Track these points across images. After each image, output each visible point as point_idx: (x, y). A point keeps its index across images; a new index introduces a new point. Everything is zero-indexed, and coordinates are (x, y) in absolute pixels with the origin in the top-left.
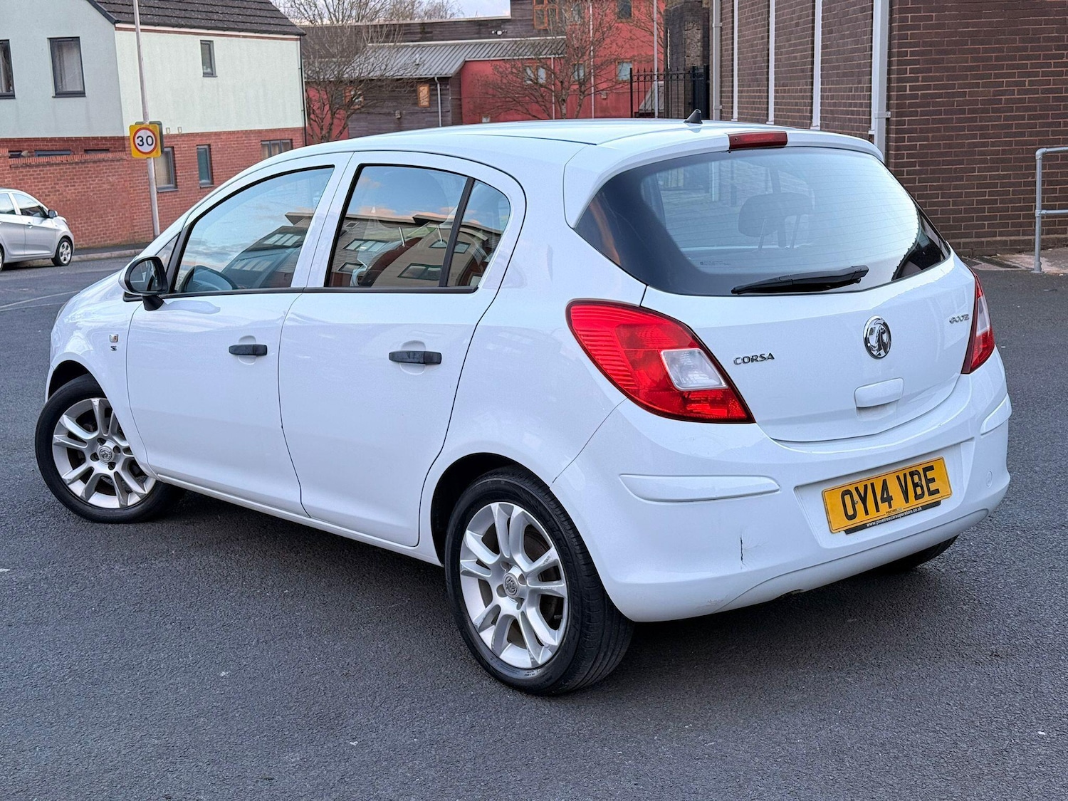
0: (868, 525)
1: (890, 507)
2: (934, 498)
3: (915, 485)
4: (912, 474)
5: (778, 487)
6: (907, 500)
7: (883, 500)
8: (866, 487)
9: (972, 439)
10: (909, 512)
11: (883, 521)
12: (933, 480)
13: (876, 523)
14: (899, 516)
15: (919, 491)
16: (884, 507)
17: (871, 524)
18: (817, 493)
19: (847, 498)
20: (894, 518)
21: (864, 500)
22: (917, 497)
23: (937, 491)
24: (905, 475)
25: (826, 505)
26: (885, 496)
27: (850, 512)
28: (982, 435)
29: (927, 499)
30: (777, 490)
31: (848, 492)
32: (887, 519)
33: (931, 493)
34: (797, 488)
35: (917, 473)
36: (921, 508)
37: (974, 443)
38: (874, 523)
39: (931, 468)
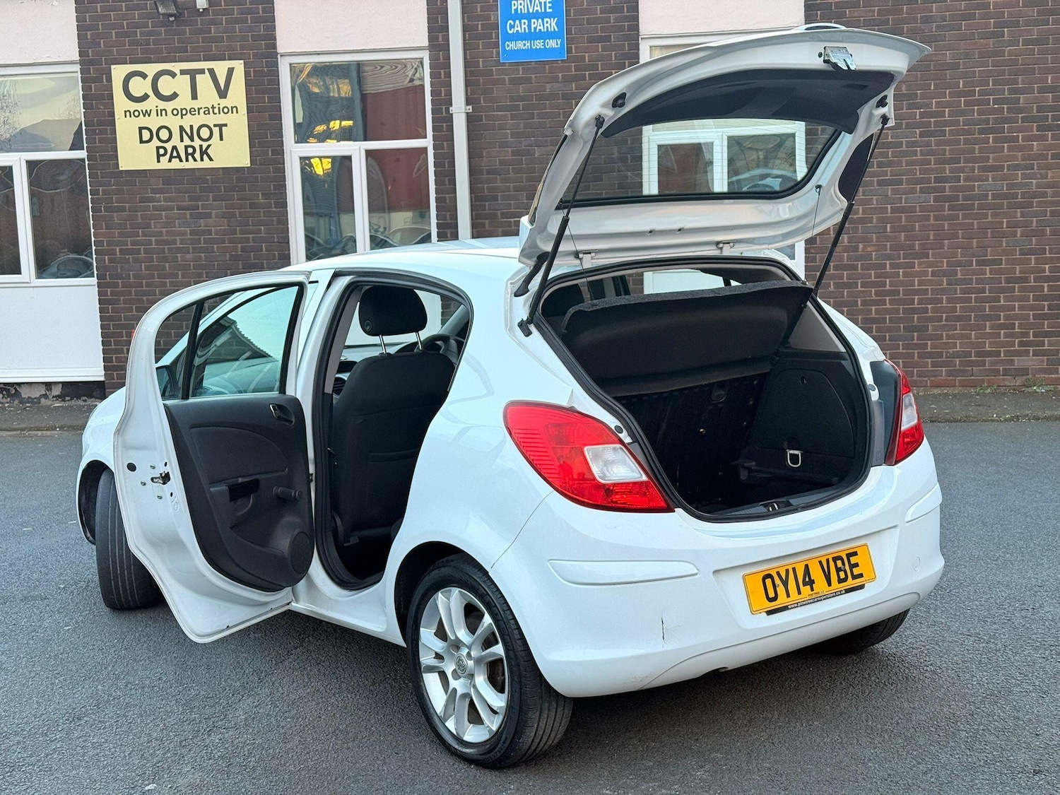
0: (789, 607)
1: (812, 590)
2: (858, 582)
3: (838, 570)
4: (835, 559)
5: (696, 571)
6: (829, 584)
7: (805, 585)
8: (787, 571)
9: (895, 526)
10: (832, 595)
11: (804, 603)
12: (856, 565)
13: (797, 605)
14: (822, 598)
15: (842, 575)
16: (806, 590)
17: (793, 606)
18: (738, 576)
19: (768, 581)
20: (816, 600)
21: (785, 584)
22: (840, 581)
23: (861, 576)
24: (828, 560)
25: (746, 588)
26: (807, 580)
27: (772, 595)
28: (907, 522)
29: (851, 583)
30: (696, 574)
31: (769, 576)
32: (809, 601)
33: (854, 577)
34: (716, 572)
35: (840, 558)
36: (844, 592)
37: (898, 530)
38: (796, 605)
39: (855, 554)
